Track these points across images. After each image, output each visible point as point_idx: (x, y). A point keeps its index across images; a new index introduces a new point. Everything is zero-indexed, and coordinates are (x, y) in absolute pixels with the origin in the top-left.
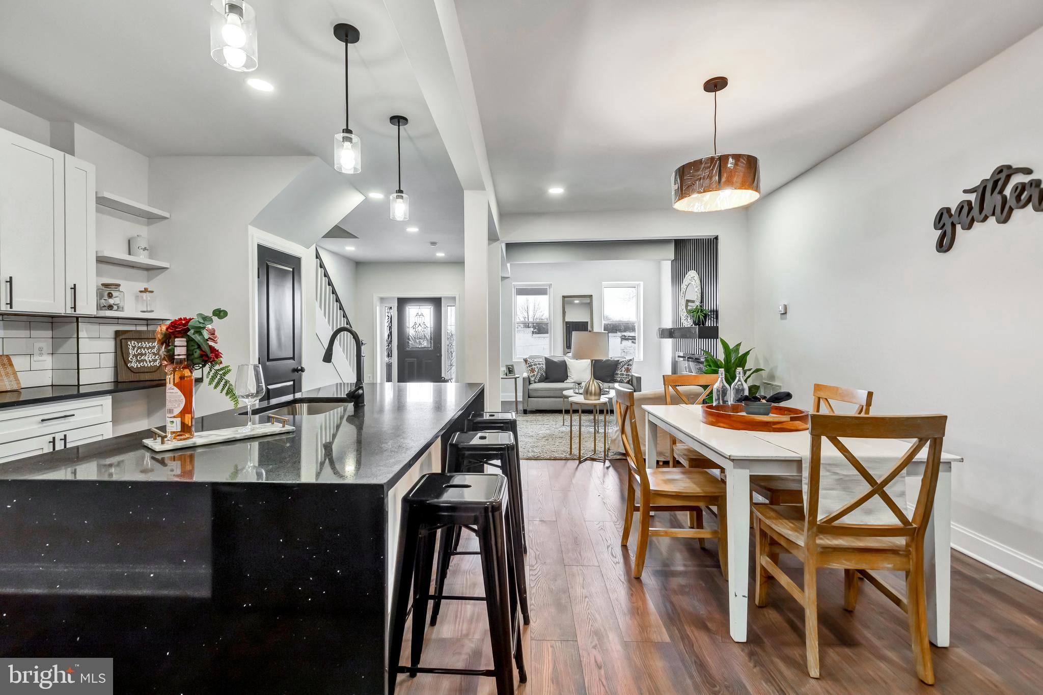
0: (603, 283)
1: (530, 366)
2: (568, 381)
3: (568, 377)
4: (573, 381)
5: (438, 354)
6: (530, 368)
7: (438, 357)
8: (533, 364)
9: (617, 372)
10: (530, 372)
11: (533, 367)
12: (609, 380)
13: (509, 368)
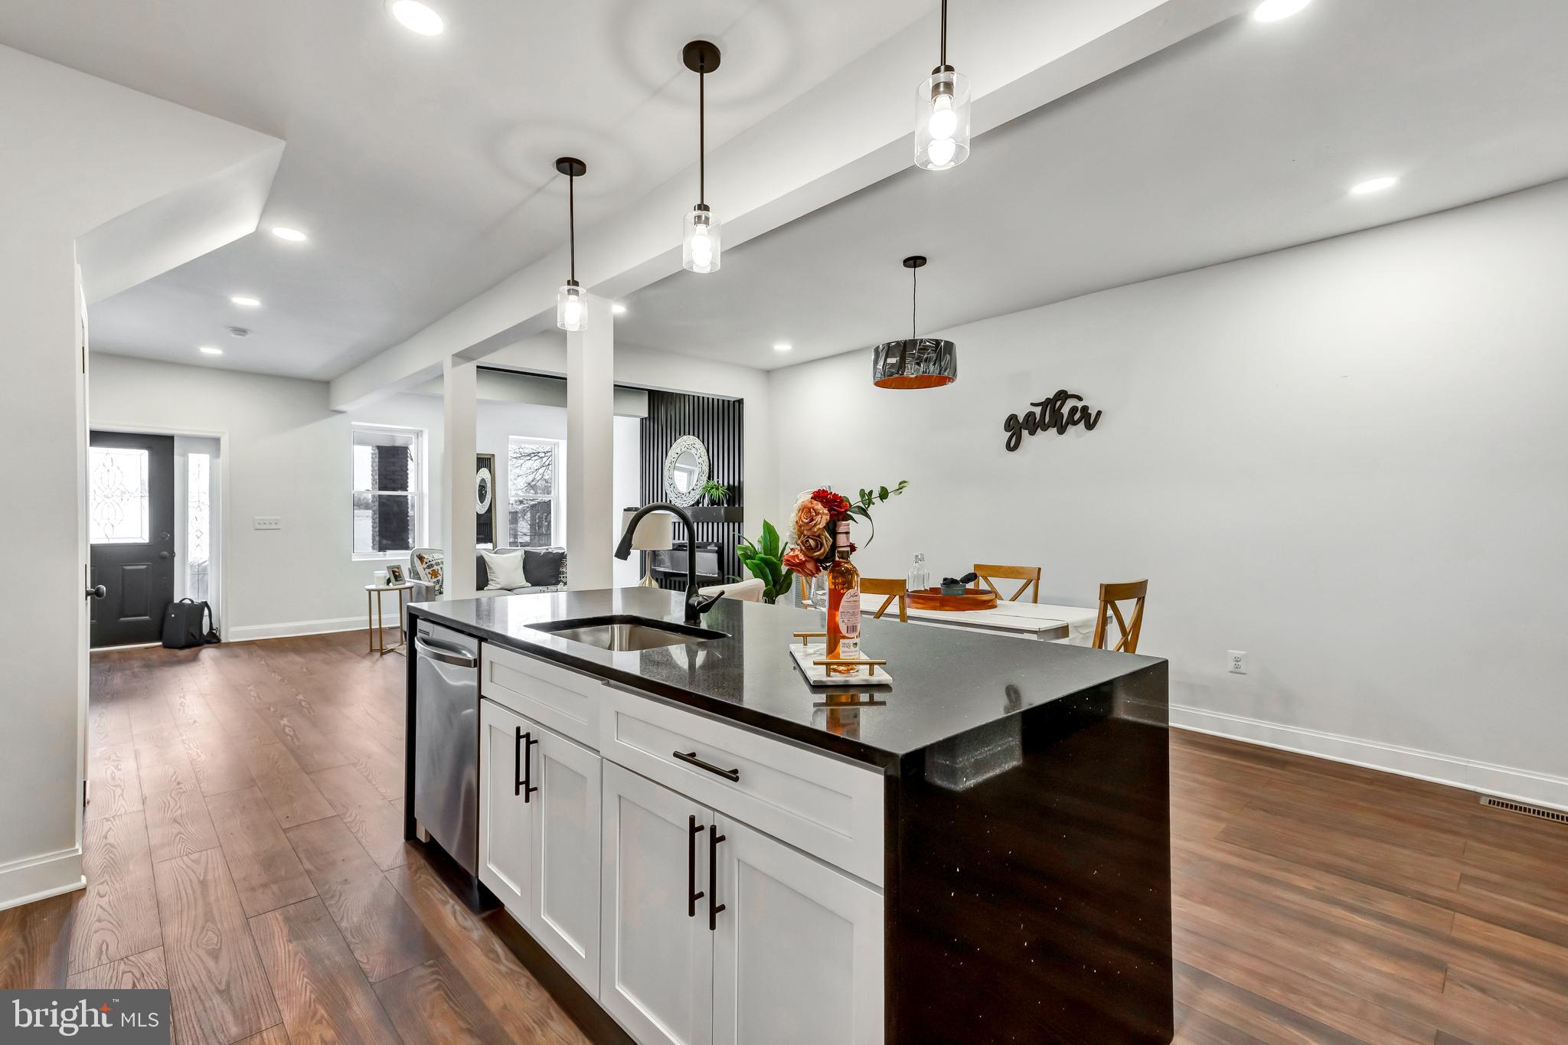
0: (511, 437)
1: (429, 567)
2: (489, 587)
3: (488, 581)
4: (499, 586)
5: (165, 553)
6: (429, 570)
7: (163, 558)
8: (433, 563)
9: (561, 570)
10: (430, 576)
11: (435, 567)
12: (554, 582)
13: (394, 572)
